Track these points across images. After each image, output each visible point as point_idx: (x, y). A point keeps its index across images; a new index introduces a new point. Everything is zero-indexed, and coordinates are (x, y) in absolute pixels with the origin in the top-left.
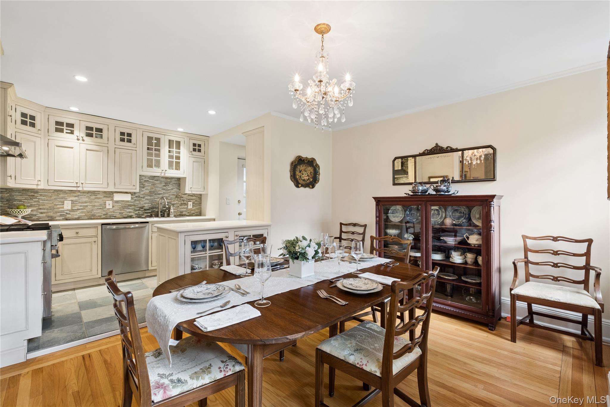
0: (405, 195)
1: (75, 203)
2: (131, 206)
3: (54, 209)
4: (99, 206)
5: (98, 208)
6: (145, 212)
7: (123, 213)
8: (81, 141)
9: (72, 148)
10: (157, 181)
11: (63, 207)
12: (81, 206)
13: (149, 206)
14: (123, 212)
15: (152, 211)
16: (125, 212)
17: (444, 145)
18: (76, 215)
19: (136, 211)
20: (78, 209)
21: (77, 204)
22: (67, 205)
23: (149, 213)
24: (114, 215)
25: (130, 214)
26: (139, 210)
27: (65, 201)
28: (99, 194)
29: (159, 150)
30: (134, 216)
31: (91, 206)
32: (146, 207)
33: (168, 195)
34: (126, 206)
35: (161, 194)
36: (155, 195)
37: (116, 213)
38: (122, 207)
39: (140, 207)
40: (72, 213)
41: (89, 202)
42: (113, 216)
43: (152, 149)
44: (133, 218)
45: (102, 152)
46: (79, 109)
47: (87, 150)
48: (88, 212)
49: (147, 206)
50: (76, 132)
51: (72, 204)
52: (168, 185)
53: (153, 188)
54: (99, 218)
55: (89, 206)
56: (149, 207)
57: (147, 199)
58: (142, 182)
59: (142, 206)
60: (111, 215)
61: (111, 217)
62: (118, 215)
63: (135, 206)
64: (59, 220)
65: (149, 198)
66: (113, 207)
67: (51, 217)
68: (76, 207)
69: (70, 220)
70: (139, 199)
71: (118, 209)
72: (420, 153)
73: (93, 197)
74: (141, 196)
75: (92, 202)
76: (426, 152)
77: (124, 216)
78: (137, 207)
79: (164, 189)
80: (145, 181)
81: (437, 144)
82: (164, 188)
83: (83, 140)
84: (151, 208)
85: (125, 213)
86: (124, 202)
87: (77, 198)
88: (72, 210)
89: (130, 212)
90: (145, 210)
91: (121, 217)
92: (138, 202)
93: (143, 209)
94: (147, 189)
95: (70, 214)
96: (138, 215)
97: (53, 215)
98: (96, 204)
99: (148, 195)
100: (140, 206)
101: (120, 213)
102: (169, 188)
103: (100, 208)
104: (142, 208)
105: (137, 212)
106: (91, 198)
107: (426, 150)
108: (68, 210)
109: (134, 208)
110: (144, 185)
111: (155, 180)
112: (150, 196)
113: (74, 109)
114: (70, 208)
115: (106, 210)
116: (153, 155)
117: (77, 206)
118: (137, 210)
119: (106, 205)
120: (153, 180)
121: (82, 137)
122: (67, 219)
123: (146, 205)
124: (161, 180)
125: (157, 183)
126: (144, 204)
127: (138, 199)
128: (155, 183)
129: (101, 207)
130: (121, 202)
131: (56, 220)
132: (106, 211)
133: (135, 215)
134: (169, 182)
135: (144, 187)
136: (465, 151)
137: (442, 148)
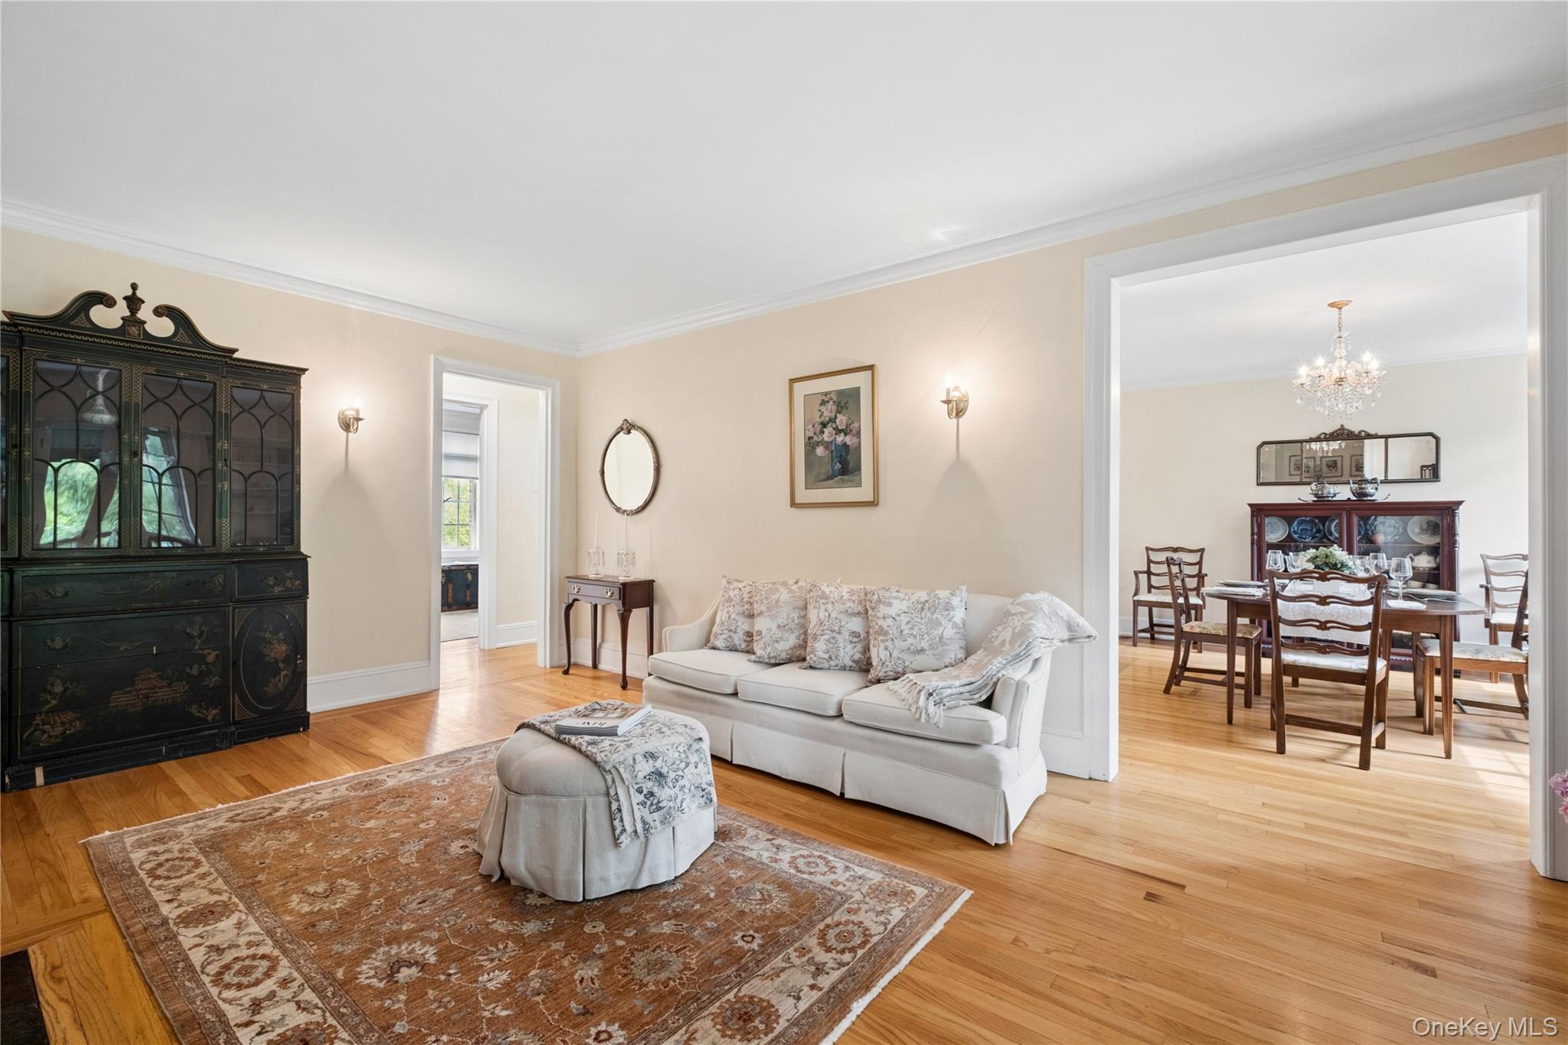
72: (1311, 438)
76: (1322, 437)
81: (1342, 426)
136: (1389, 440)
137: (1351, 432)
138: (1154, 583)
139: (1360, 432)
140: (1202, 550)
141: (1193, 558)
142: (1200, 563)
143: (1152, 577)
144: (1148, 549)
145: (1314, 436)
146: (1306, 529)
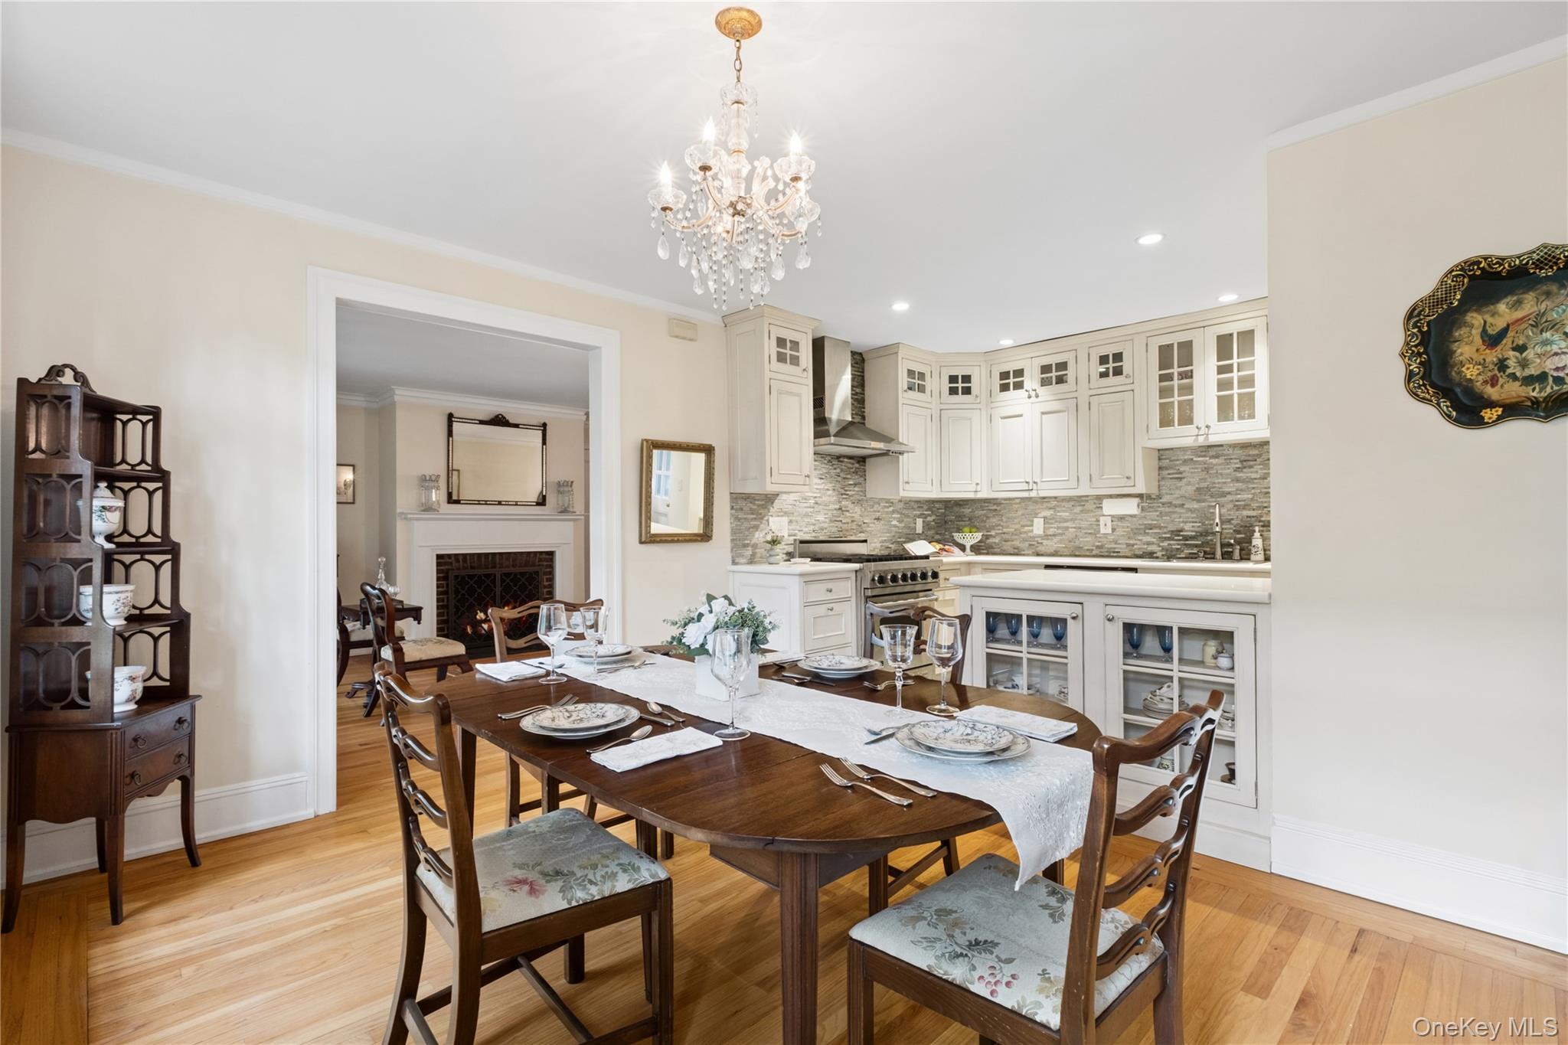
1: (1050, 521)
2: (1151, 529)
3: (1021, 533)
4: (1089, 529)
5: (1086, 533)
6: (1185, 544)
7: (1133, 545)
8: (1034, 399)
9: (1021, 416)
10: (1217, 457)
11: (1032, 531)
12: (1058, 528)
13: (1197, 529)
14: (1135, 542)
15: (1203, 543)
16: (1138, 542)
18: (1052, 546)
19: (1163, 542)
20: (1054, 535)
21: (1052, 524)
22: (1038, 527)
23: (1196, 546)
24: (1115, 548)
25: (1151, 548)
26: (1169, 539)
27: (1035, 519)
28: (1087, 501)
29: (1189, 375)
30: (1159, 554)
31: (1074, 528)
32: (1187, 531)
33: (1250, 496)
34: (1140, 529)
35: (1229, 493)
36: (1212, 497)
37: (1120, 544)
38: (1132, 529)
39: (1172, 531)
40: (1045, 542)
41: (1072, 520)
42: (1114, 552)
43: (1169, 377)
44: (1157, 558)
45: (1066, 413)
46: (1015, 340)
47: (1043, 413)
48: (1070, 542)
49: (1189, 529)
50: (1027, 385)
51: (1044, 524)
52: (1251, 467)
53: (1205, 480)
54: (1088, 554)
55: (1072, 528)
56: (1197, 532)
57: (1190, 510)
58: (1177, 465)
59: (1179, 528)
60: (1111, 548)
61: (1112, 554)
62: (1124, 550)
63: (1160, 528)
64: (1028, 555)
65: (1196, 506)
66: (1113, 532)
67: (1017, 548)
68: (1051, 530)
69: (1042, 555)
70: (1171, 510)
71: (1123, 535)
73: (1078, 509)
74: (1174, 502)
75: (1076, 519)
77: (1137, 552)
78: (1165, 530)
79: (1238, 480)
80: (1185, 462)
82: (1239, 475)
83: (1037, 396)
84: (1201, 535)
85: (1139, 547)
86: (1134, 519)
87: (1052, 512)
88: (1046, 536)
89: (1148, 544)
90: (1186, 538)
91: (1129, 555)
92: (1168, 518)
93: (1179, 536)
94: (1189, 484)
95: (1042, 543)
96: (1167, 550)
97: (1019, 545)
98: (1084, 524)
99: (1193, 500)
100: (1172, 527)
101: (1128, 545)
102: (1254, 476)
103: (1090, 533)
104: (1178, 532)
105: (1165, 544)
106: (1075, 511)
108: (1039, 536)
109: (1159, 533)
110: (1181, 473)
111: (1212, 457)
112: (1199, 501)
113: (1007, 342)
114: (1041, 532)
115: (1100, 537)
116: (1173, 393)
117: (1052, 527)
118: (1166, 539)
119: (1099, 525)
120: (1205, 456)
121: (1035, 390)
122: (1038, 555)
123: (1188, 527)
124: (1228, 455)
125: (1216, 465)
126: (1183, 522)
127: (1167, 510)
128: (1211, 463)
129: (1092, 531)
130: (1130, 519)
131: (1024, 555)
132: (1100, 540)
133: (1161, 551)
134: (1254, 455)
135: (1180, 479)
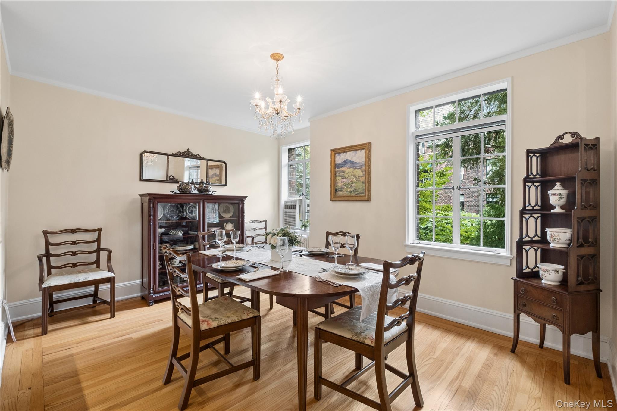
0: (171, 193)
17: (195, 152)
72: (172, 154)
76: (179, 154)
81: (188, 149)
107: (180, 152)
136: (209, 161)
137: (193, 154)
138: (53, 264)
139: (197, 155)
140: (100, 230)
141: (93, 236)
142: (98, 240)
143: (51, 258)
144: (45, 233)
145: (175, 152)
146: (173, 211)
